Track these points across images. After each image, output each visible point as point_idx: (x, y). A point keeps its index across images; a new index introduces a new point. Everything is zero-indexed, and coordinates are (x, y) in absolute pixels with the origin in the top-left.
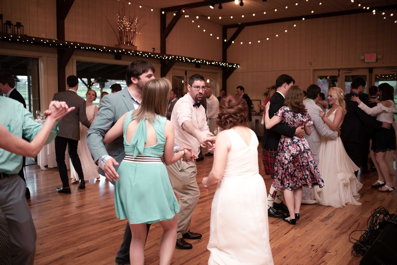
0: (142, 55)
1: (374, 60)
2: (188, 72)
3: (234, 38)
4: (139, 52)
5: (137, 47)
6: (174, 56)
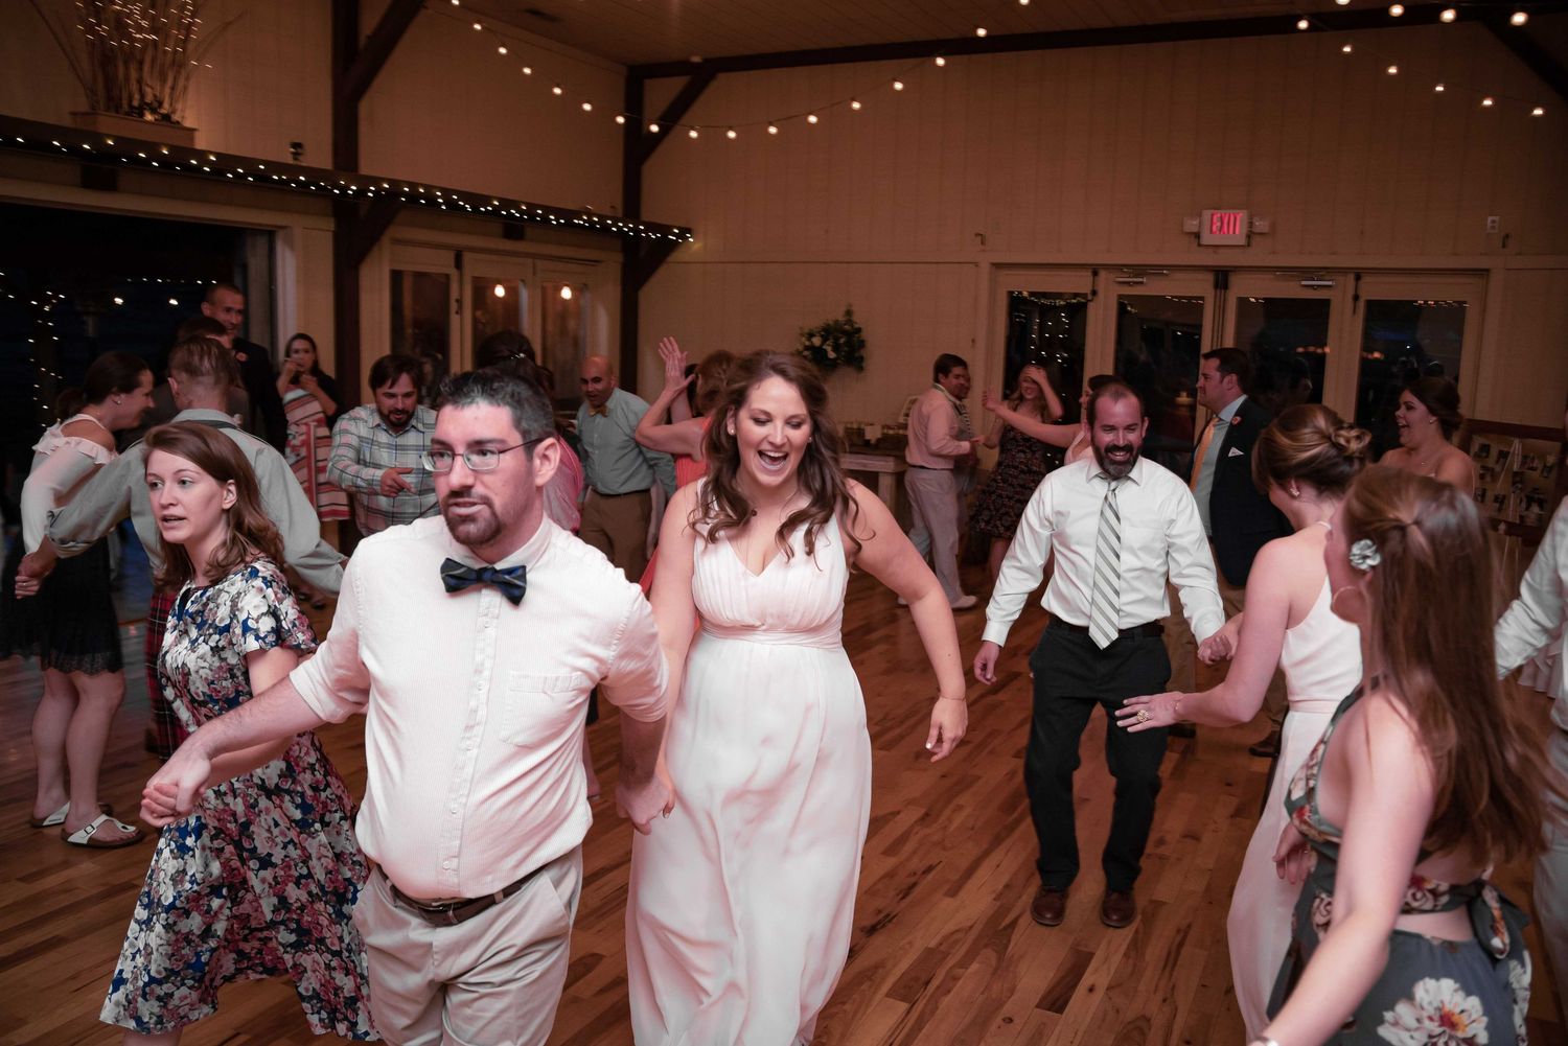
0: (219, 170)
1: (1238, 235)
2: (467, 257)
3: (669, 121)
4: (202, 155)
5: (197, 134)
6: (389, 181)
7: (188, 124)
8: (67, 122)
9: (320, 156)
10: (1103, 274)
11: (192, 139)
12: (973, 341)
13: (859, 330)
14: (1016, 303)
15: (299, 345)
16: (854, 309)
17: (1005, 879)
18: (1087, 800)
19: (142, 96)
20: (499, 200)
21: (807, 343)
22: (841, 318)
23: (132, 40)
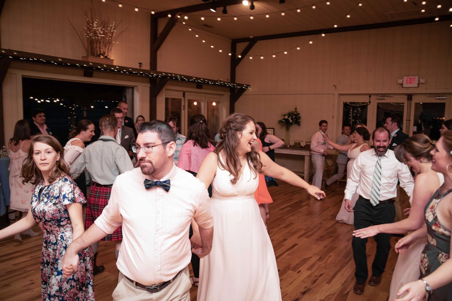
0: (119, 71)
1: (415, 85)
2: (186, 94)
3: (244, 54)
4: (114, 67)
5: (114, 61)
6: (165, 73)
7: (112, 58)
8: (81, 59)
9: (146, 66)
10: (372, 96)
11: (112, 62)
12: (333, 117)
13: (299, 114)
14: (345, 105)
15: (140, 118)
16: (297, 108)
17: (345, 279)
18: (370, 255)
19: (100, 51)
20: (195, 77)
21: (284, 118)
22: (294, 111)
23: (98, 37)
